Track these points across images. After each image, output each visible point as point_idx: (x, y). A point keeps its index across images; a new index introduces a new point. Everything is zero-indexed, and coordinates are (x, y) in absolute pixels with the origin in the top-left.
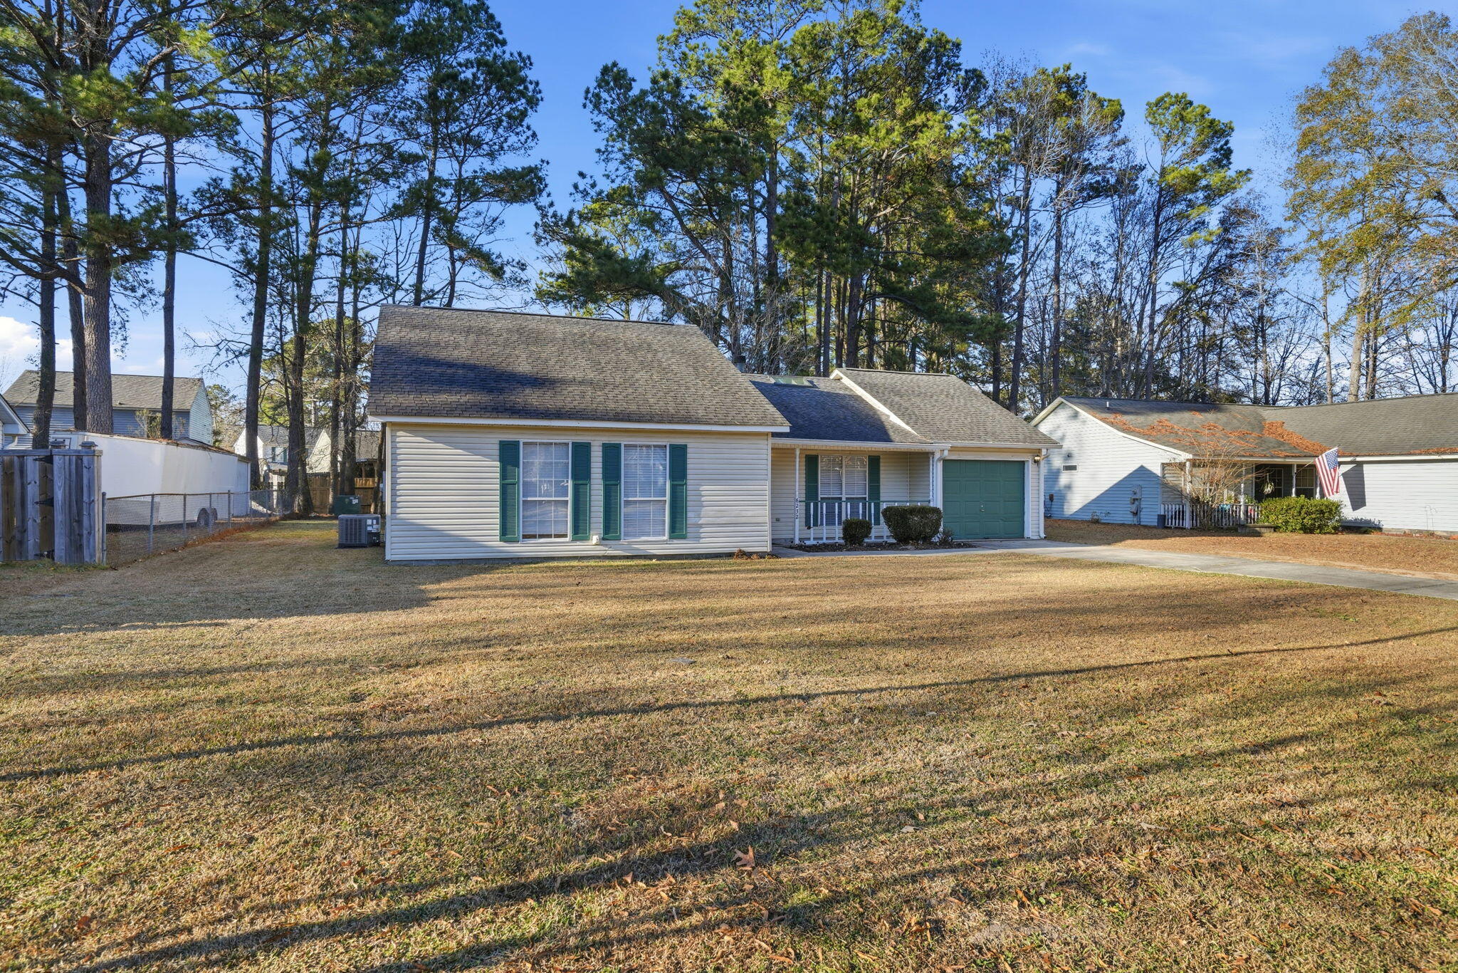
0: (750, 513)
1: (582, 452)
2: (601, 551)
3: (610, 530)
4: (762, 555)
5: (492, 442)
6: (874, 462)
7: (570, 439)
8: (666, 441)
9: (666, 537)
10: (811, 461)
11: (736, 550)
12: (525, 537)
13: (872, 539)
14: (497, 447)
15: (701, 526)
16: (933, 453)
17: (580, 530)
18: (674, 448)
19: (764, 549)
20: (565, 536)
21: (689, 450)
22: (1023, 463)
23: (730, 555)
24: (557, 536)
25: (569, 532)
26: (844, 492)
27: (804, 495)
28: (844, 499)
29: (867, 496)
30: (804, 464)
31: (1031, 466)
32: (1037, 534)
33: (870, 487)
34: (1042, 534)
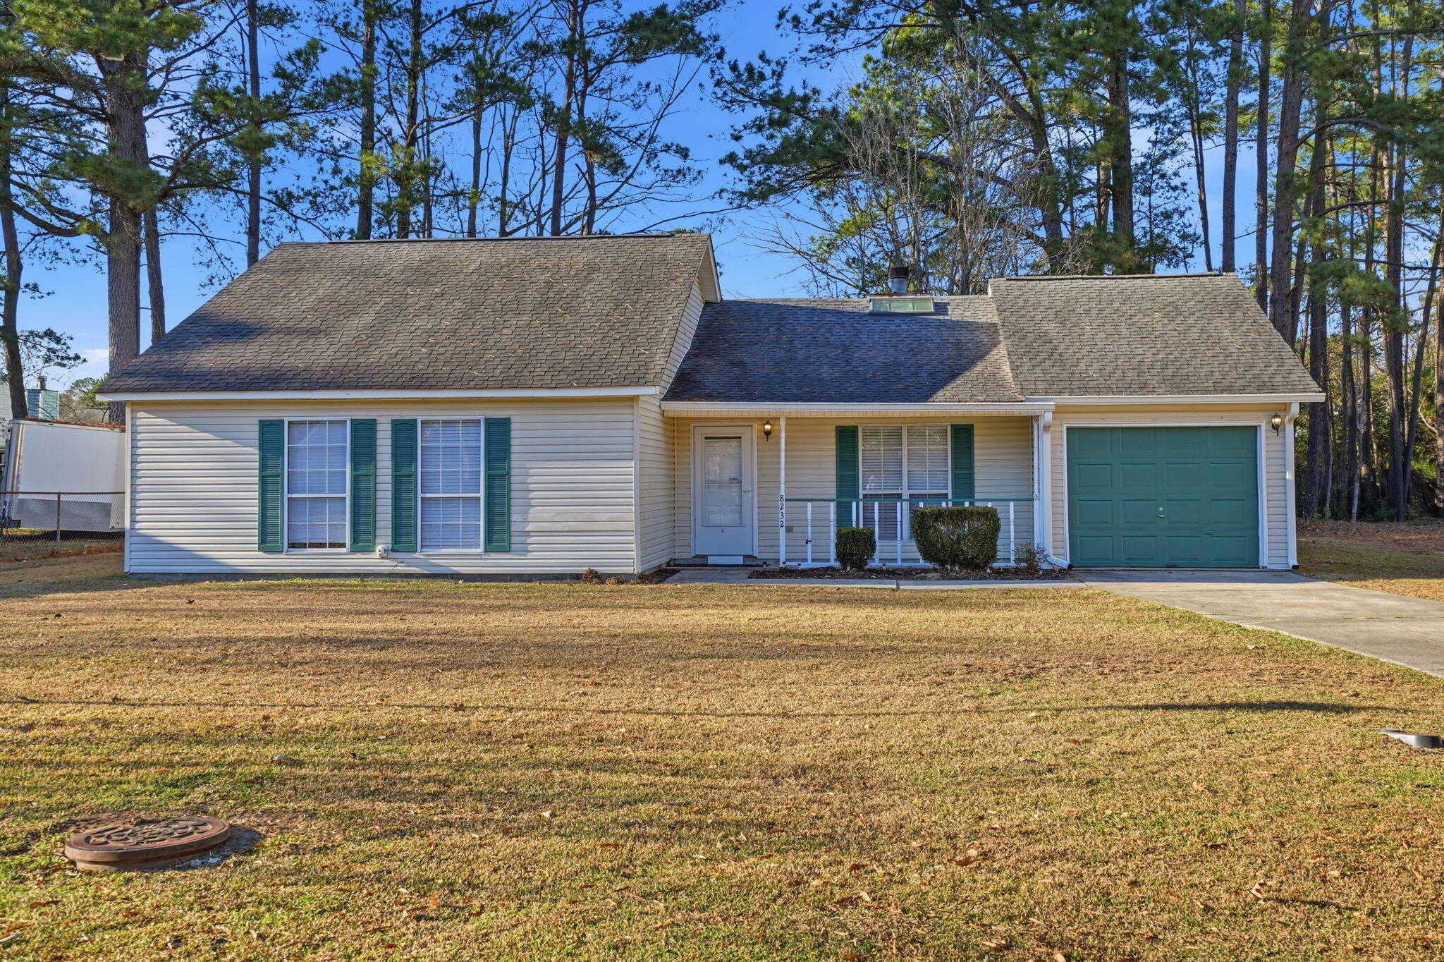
0: (605, 516)
1: (364, 433)
2: (388, 566)
3: (402, 538)
4: (621, 579)
5: (249, 424)
6: (963, 434)
7: (348, 415)
8: (480, 414)
9: (480, 550)
10: (847, 436)
11: (584, 570)
12: (292, 546)
13: (875, 563)
14: (257, 428)
15: (528, 534)
16: (1037, 418)
17: (362, 538)
18: (490, 423)
19: (629, 570)
20: (343, 545)
21: (513, 426)
22: (1254, 429)
23: (577, 577)
24: (332, 545)
25: (348, 541)
26: (905, 484)
27: (834, 491)
28: (905, 496)
29: (950, 492)
30: (834, 440)
31: (1264, 435)
32: (1283, 560)
33: (955, 477)
34: (1293, 561)
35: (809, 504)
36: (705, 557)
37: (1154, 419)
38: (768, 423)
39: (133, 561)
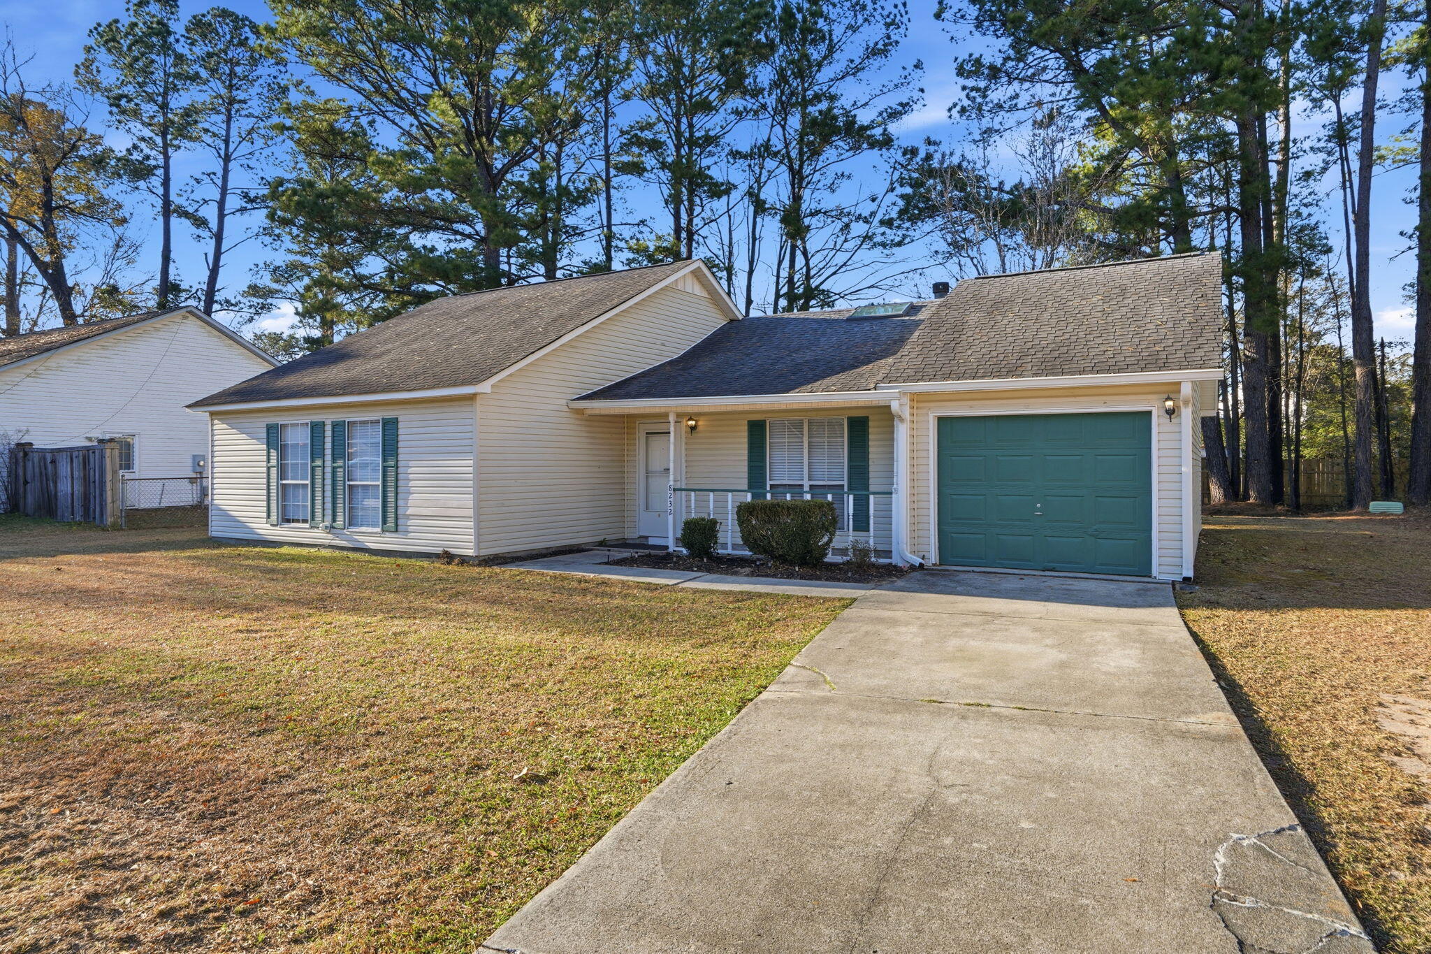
1: (317, 433)
5: (260, 424)
6: (858, 427)
7: (309, 419)
8: (379, 415)
9: (379, 528)
10: (757, 429)
11: (439, 550)
14: (265, 430)
15: (408, 517)
18: (386, 422)
21: (400, 425)
22: (1146, 415)
24: (302, 521)
26: (806, 476)
27: (746, 481)
28: (806, 488)
29: (845, 483)
30: (746, 434)
31: (1158, 423)
32: (1177, 570)
33: (850, 467)
34: (1189, 573)
35: (730, 494)
36: (647, 538)
37: (1027, 406)
38: (691, 419)
39: (216, 528)
